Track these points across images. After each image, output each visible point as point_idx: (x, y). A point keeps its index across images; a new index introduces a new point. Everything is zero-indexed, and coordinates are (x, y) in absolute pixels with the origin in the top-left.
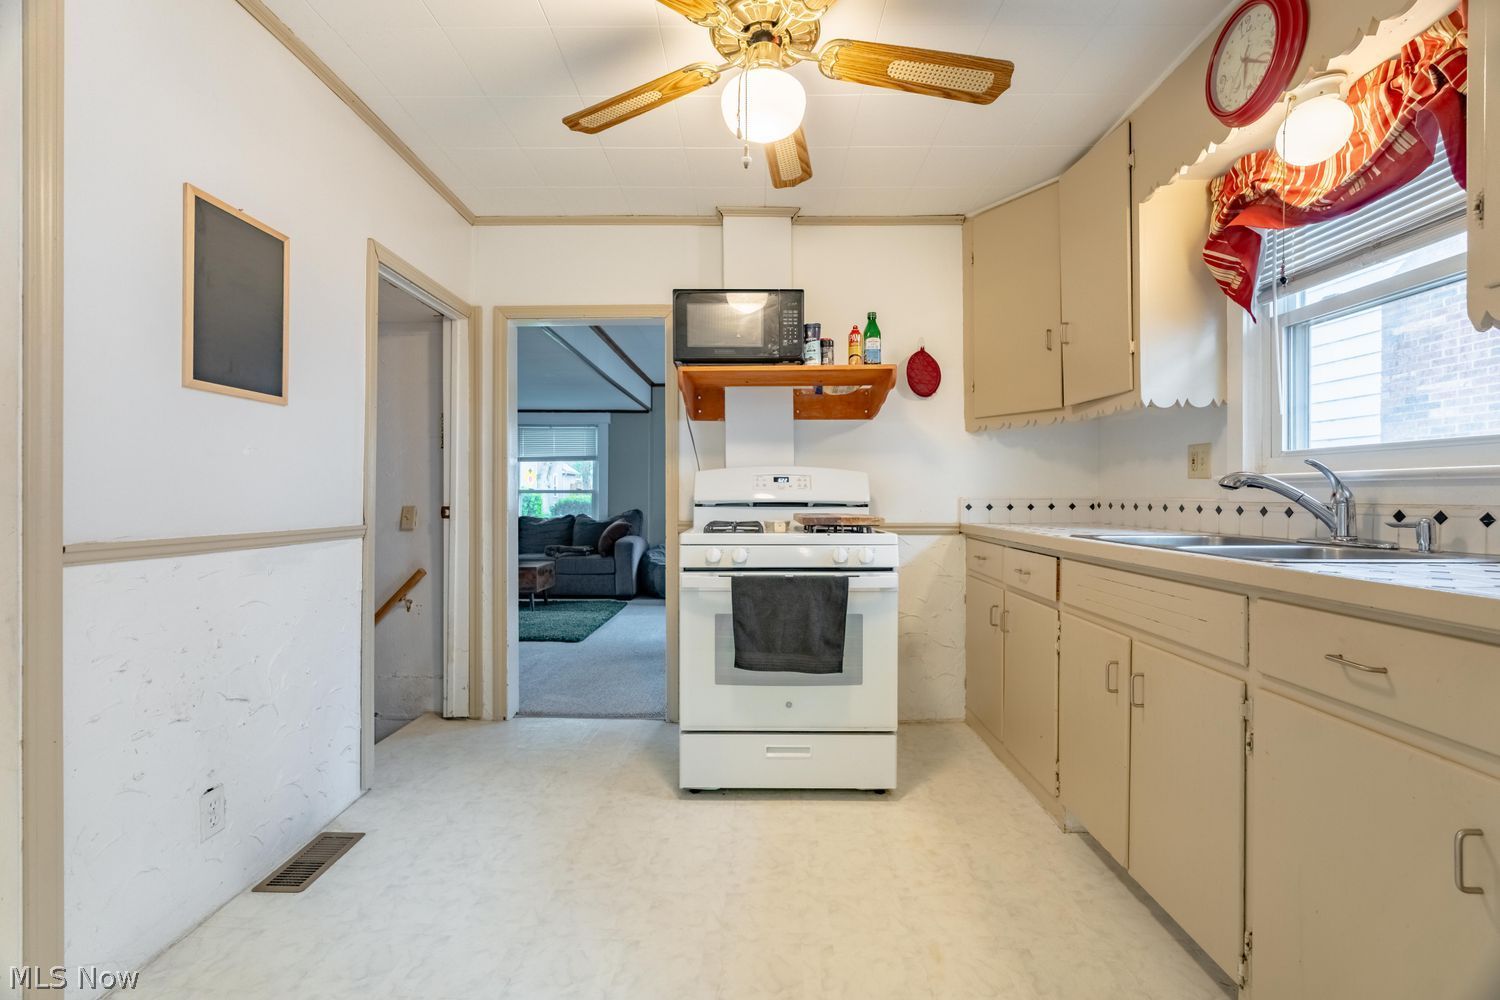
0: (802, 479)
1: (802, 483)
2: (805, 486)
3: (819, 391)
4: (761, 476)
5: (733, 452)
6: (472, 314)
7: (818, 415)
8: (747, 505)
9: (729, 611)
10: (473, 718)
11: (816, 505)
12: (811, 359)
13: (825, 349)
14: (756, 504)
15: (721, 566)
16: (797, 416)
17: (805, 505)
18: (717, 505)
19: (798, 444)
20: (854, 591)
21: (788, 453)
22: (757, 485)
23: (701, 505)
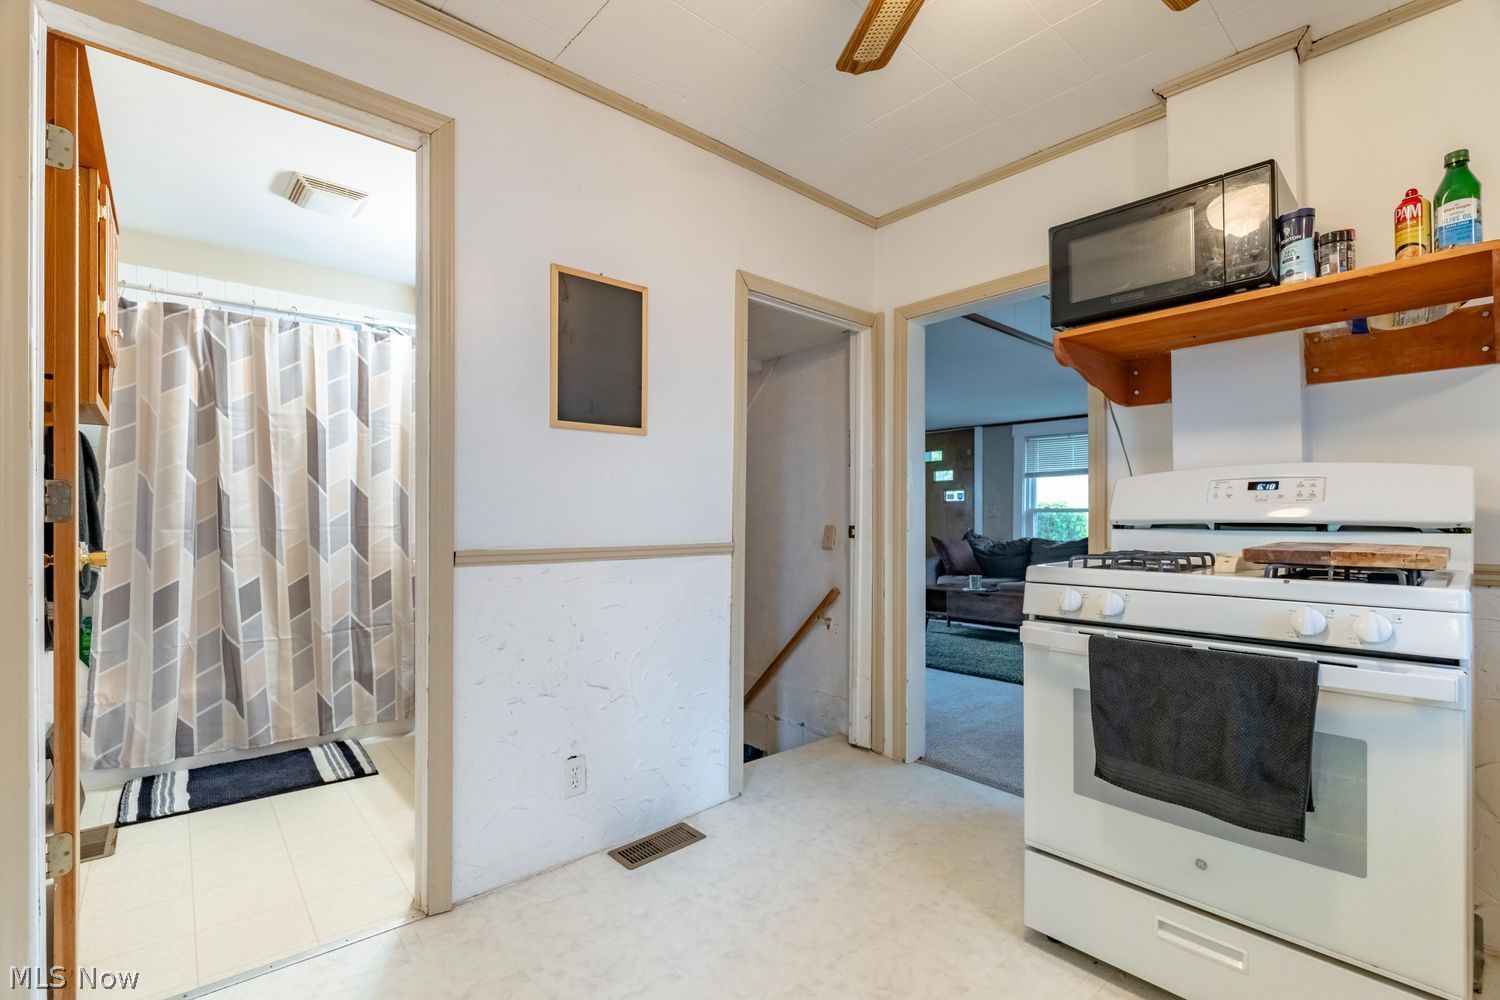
0: (1307, 483)
1: (1306, 492)
2: (1313, 495)
3: (1360, 327)
4: (1224, 481)
5: (1184, 448)
6: (873, 322)
7: (1362, 371)
8: (1204, 527)
9: (1086, 686)
10: (873, 751)
11: (1344, 528)
12: (1290, 273)
13: (1323, 250)
14: (1218, 526)
15: (1082, 617)
16: (1311, 378)
17: (1322, 527)
18: (1155, 527)
19: (1311, 425)
20: (1329, 691)
21: (1292, 441)
22: (1215, 496)
23: (1122, 527)
